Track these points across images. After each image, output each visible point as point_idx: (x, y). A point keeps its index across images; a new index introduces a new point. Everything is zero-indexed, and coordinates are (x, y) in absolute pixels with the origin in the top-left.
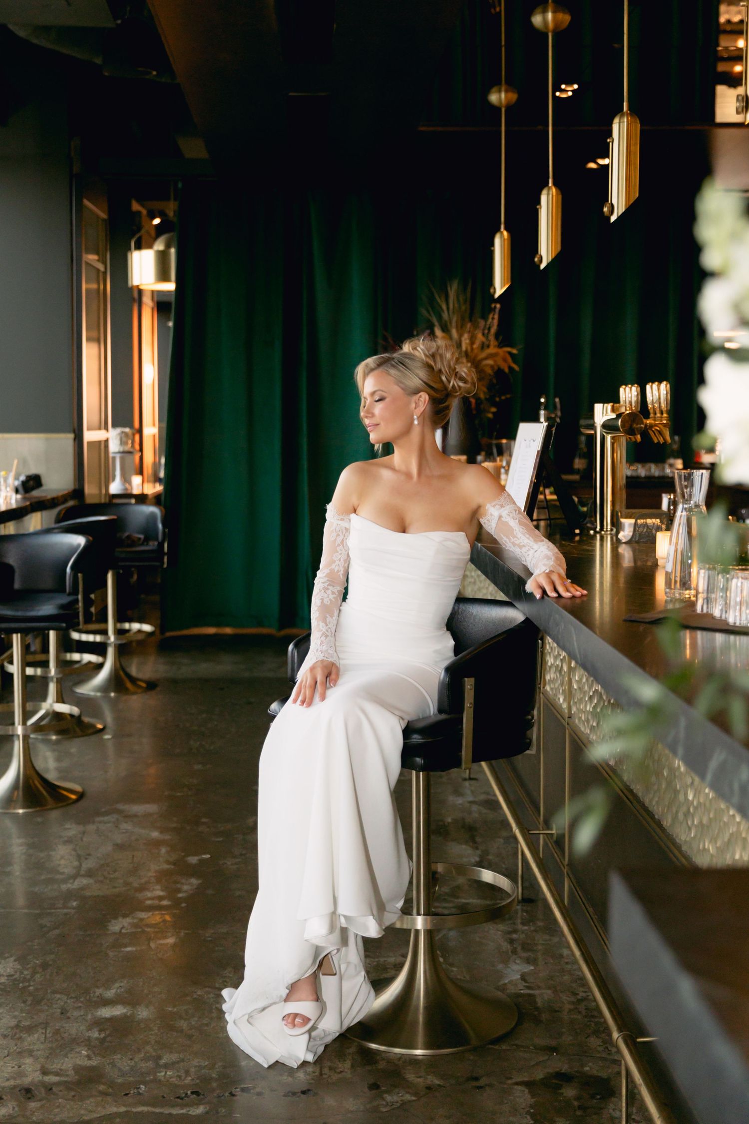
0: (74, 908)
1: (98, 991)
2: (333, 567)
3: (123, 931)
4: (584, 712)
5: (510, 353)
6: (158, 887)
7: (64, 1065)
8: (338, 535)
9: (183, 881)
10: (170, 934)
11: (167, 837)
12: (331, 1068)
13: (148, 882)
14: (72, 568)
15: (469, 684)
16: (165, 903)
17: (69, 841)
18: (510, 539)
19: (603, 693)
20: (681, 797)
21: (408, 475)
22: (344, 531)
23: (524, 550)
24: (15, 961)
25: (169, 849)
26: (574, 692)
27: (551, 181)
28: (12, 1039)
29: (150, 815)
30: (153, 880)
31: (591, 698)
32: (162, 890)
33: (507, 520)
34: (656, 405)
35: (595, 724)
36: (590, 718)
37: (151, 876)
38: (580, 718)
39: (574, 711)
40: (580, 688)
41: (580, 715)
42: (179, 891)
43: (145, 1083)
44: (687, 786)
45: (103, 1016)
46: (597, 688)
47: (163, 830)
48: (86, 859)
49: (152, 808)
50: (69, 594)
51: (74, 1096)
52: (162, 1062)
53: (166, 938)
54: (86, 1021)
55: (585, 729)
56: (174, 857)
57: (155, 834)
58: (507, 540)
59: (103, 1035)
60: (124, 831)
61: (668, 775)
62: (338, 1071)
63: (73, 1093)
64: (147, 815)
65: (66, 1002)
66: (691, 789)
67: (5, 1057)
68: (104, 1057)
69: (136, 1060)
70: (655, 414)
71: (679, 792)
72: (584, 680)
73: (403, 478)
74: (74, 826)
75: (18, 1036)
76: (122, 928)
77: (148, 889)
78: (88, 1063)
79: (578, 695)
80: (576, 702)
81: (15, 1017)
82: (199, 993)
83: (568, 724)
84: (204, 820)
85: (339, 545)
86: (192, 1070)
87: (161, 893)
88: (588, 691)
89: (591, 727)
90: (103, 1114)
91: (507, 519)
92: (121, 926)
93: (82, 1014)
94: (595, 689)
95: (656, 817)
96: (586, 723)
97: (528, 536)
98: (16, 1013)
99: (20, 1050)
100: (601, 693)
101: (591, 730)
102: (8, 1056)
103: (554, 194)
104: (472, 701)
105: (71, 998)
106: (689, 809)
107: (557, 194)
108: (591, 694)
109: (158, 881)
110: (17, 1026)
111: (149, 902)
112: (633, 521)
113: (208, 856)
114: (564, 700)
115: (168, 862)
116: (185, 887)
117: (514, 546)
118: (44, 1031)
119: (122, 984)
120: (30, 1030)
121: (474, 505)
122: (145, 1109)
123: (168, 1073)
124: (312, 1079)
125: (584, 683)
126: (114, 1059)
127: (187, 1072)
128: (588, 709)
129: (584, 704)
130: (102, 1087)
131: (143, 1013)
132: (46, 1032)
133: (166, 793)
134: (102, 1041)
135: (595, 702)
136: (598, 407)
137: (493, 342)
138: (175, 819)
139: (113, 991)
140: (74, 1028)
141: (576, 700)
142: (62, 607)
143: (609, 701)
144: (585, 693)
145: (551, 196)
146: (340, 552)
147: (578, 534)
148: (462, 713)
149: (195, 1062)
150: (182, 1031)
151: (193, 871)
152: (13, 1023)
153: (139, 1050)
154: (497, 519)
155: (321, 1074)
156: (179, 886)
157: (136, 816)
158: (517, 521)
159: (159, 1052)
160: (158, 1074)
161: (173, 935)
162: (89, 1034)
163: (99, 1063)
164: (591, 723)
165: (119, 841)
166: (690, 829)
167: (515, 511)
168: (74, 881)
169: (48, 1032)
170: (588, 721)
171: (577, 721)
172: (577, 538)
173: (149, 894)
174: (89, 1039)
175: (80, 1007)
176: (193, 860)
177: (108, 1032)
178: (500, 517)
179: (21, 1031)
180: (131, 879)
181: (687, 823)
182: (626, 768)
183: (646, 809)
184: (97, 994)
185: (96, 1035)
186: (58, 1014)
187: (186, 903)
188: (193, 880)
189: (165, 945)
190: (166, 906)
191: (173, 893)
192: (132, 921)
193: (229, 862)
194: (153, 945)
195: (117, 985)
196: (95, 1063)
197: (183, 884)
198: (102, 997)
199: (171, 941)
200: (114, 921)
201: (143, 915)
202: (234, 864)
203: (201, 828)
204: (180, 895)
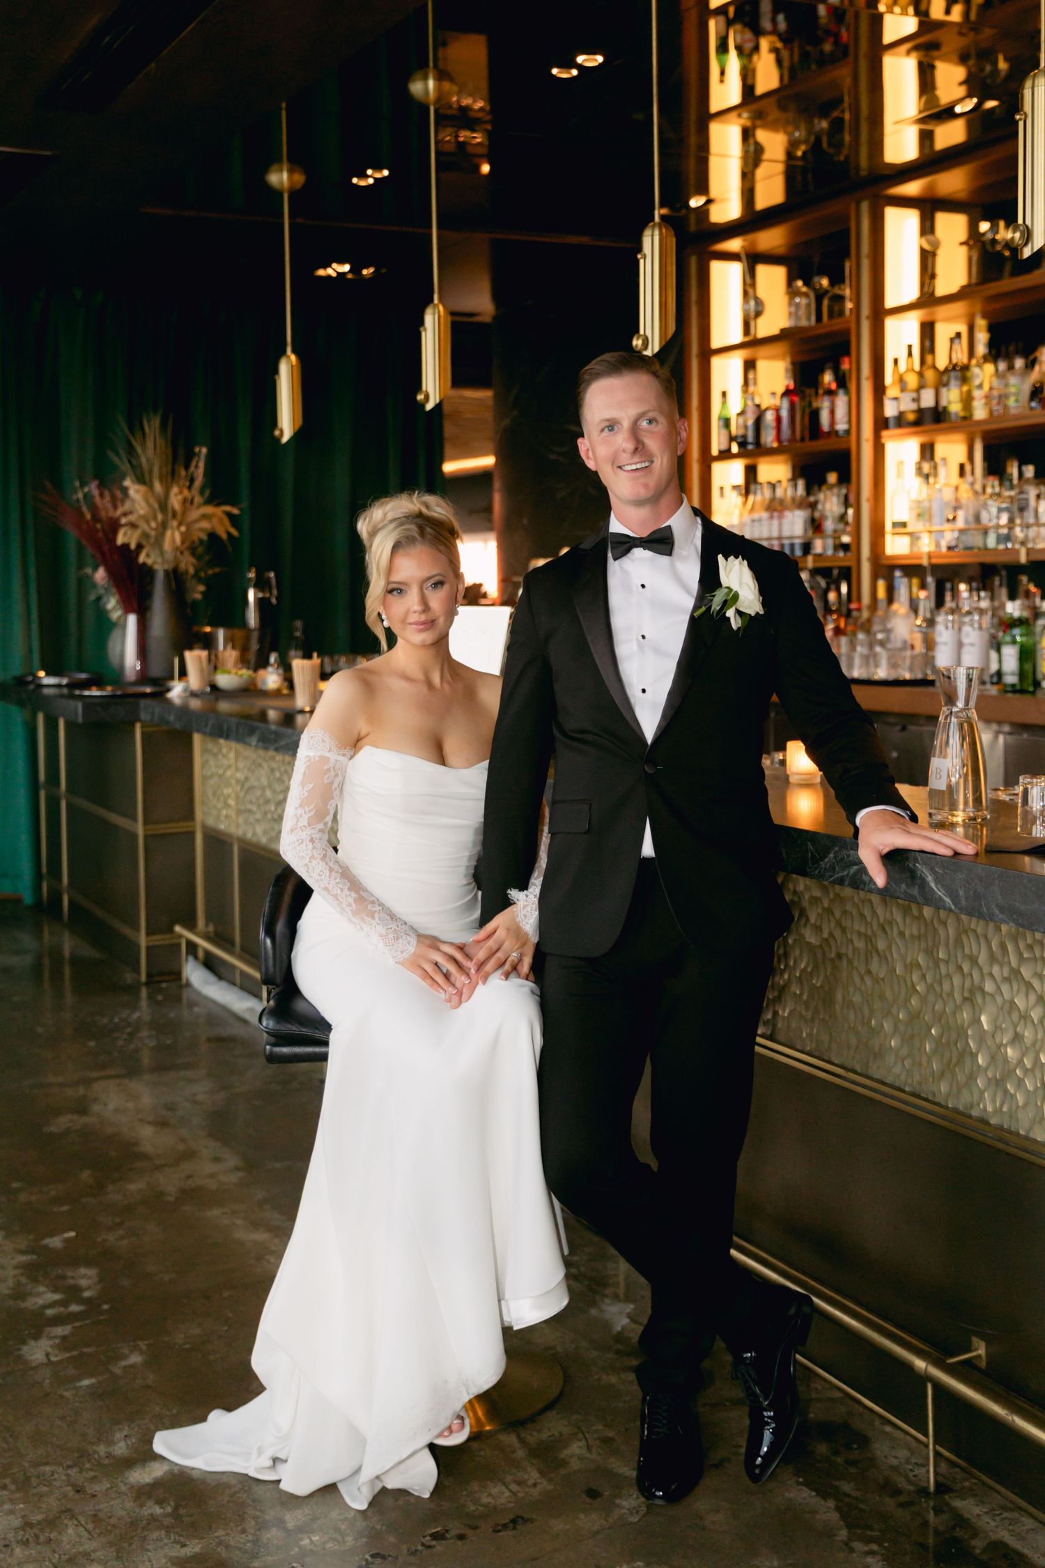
1: (101, 1450)
3: (53, 1359)
5: (229, 515)
6: (41, 1289)
8: (336, 775)
9: (69, 1274)
10: (125, 1350)
12: (519, 1483)
13: (19, 1284)
16: (74, 1308)
27: (436, 297)
28: (38, 1544)
30: (23, 1280)
32: (54, 1292)
37: (15, 1276)
42: (78, 1288)
45: (142, 1482)
53: (124, 1357)
54: (126, 1494)
56: (22, 1242)
59: (169, 1509)
65: (67, 1475)
68: (202, 1538)
71: (972, 1054)
75: (42, 1538)
76: (47, 1355)
77: (31, 1294)
78: (187, 1551)
81: (11, 1512)
84: (15, 1185)
87: (57, 1297)
92: (43, 1353)
93: (109, 1486)
98: (7, 1507)
99: (67, 1557)
103: (442, 314)
105: (69, 1467)
109: (35, 1280)
110: (27, 1525)
111: (50, 1312)
113: (72, 1234)
115: (21, 1252)
116: (83, 1282)
118: (75, 1522)
120: (52, 1523)
126: (218, 1537)
132: (80, 1522)
134: (177, 1516)
137: (198, 499)
139: (122, 1445)
140: (121, 1508)
145: (436, 316)
151: (71, 1257)
152: (17, 1522)
156: (71, 1282)
161: (131, 1351)
162: (146, 1512)
163: (202, 1547)
169: (83, 1522)
173: (40, 1301)
174: (153, 1519)
175: (95, 1477)
176: (55, 1242)
179: (42, 1530)
184: (102, 1454)
185: (158, 1510)
186: (73, 1493)
187: (106, 1303)
188: (83, 1271)
189: (131, 1366)
190: (80, 1313)
191: (73, 1293)
192: (51, 1342)
193: (111, 1237)
194: (117, 1369)
195: (118, 1435)
196: (197, 1549)
197: (73, 1278)
198: (114, 1457)
199: (136, 1359)
200: (25, 1348)
201: (60, 1331)
202: (122, 1238)
203: (23, 1197)
204: (87, 1294)
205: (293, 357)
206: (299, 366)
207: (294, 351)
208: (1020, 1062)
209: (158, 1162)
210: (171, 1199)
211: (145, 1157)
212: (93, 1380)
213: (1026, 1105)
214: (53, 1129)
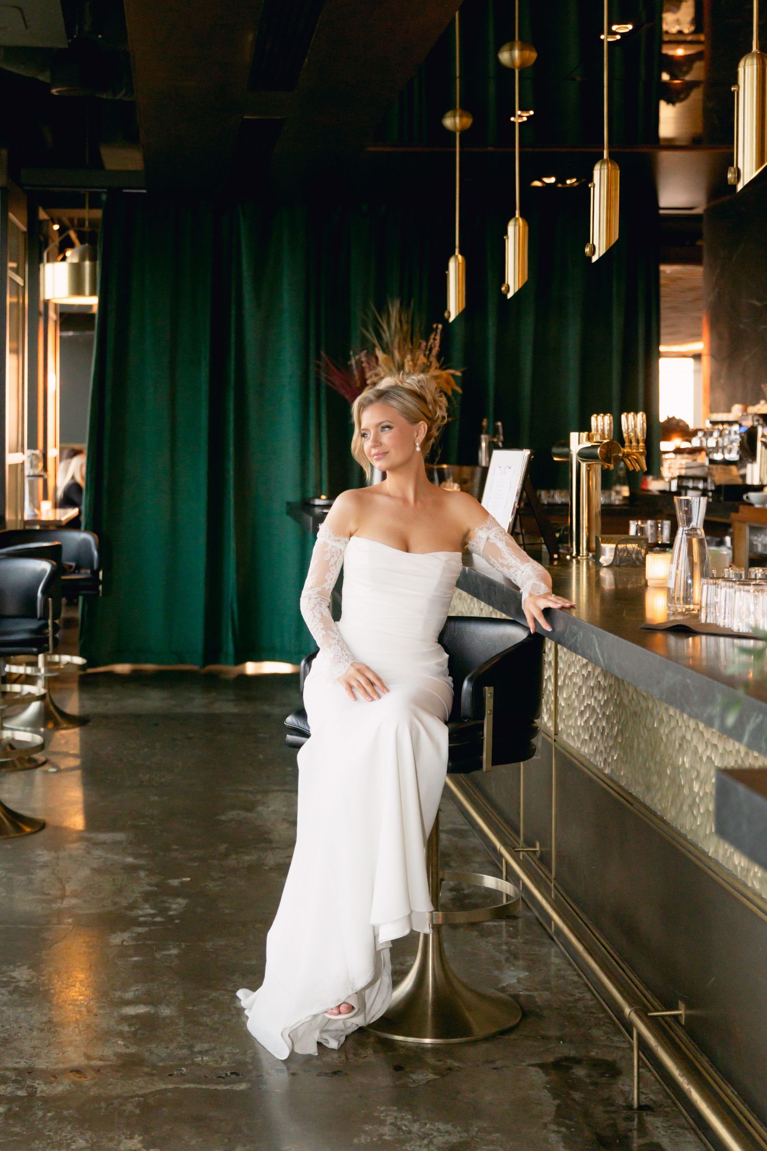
0: (71, 924)
1: (118, 994)
2: (325, 585)
3: (125, 943)
4: (574, 727)
5: (452, 375)
6: (147, 906)
7: (105, 1052)
8: (333, 556)
9: (170, 901)
10: (171, 946)
11: (142, 862)
13: (136, 901)
14: (43, 592)
15: (489, 691)
16: (158, 919)
17: (45, 866)
18: (498, 561)
19: (596, 707)
20: (686, 791)
21: (405, 500)
22: (339, 553)
23: (512, 570)
24: (29, 968)
25: (147, 873)
26: (561, 709)
27: (517, 212)
28: (49, 1032)
29: (120, 842)
30: (140, 900)
31: (582, 713)
32: (152, 909)
33: (494, 542)
34: (632, 434)
35: (587, 737)
36: (581, 732)
37: (137, 897)
38: (568, 735)
39: (561, 729)
40: (569, 705)
41: (569, 731)
42: (169, 909)
43: (185, 1066)
44: (692, 780)
45: (129, 1013)
46: (589, 703)
47: (137, 856)
48: (68, 882)
49: (120, 836)
50: (40, 619)
51: (122, 1076)
52: (196, 1049)
53: (168, 949)
54: (115, 1018)
55: (575, 745)
56: (155, 879)
57: (130, 860)
58: (496, 562)
59: (133, 1029)
60: (98, 857)
61: (671, 773)
62: (362, 1056)
63: (120, 1074)
64: (116, 843)
66: (696, 782)
67: (47, 1046)
68: (141, 1046)
69: (171, 1048)
70: (631, 442)
71: (683, 787)
72: (574, 696)
73: (400, 503)
74: (45, 852)
75: (53, 1030)
76: (123, 942)
77: (138, 908)
78: (128, 1051)
79: (566, 712)
80: (564, 719)
81: (46, 1014)
82: (214, 994)
83: (555, 741)
84: (175, 847)
85: (332, 565)
86: (226, 1056)
87: (152, 912)
88: (578, 706)
89: (582, 741)
90: (154, 1090)
91: (493, 540)
92: (122, 940)
93: (108, 1012)
94: (588, 704)
95: (658, 814)
96: (576, 738)
97: (515, 557)
100: (594, 707)
101: (582, 743)
102: (49, 1045)
103: (521, 225)
104: (491, 708)
106: (695, 800)
107: (524, 225)
108: (582, 708)
109: (146, 900)
110: (50, 1021)
111: (142, 919)
112: (614, 546)
113: (189, 879)
114: (549, 719)
115: (150, 885)
116: (174, 906)
117: (502, 567)
119: (138, 988)
121: (465, 529)
122: (192, 1086)
123: (204, 1058)
124: (341, 1063)
125: (574, 700)
126: (150, 1048)
127: (222, 1058)
128: (579, 724)
129: (573, 720)
130: (146, 1070)
131: (166, 1011)
132: (78, 1025)
133: (129, 823)
134: (135, 1034)
135: (587, 716)
136: (574, 436)
137: (435, 364)
138: (145, 846)
139: (132, 993)
141: (564, 717)
142: (32, 631)
143: (604, 714)
144: (574, 709)
145: (517, 227)
146: (332, 572)
147: (556, 559)
148: (483, 719)
149: (228, 1049)
150: (207, 1025)
151: (177, 893)
152: (45, 1019)
153: (172, 1041)
154: (485, 541)
155: (347, 1059)
156: (167, 905)
157: (104, 843)
158: (504, 542)
159: (191, 1042)
160: (196, 1059)
161: (174, 947)
162: (120, 1028)
163: (137, 1051)
164: (582, 737)
165: (95, 866)
166: (695, 818)
167: (501, 532)
168: (62, 901)
170: (578, 735)
171: (565, 737)
172: (556, 563)
173: (140, 913)
174: (121, 1032)
175: (104, 1006)
176: (175, 882)
177: (137, 1027)
178: (488, 538)
180: (117, 899)
181: (693, 814)
182: (624, 774)
183: (648, 808)
184: (117, 996)
185: (127, 1029)
187: (178, 919)
188: (179, 900)
189: (170, 955)
190: (160, 922)
191: (163, 911)
192: (130, 935)
193: (211, 885)
194: (158, 956)
195: (133, 988)
196: (134, 1051)
197: (170, 903)
198: (122, 999)
199: (174, 952)
200: (113, 936)
201: (140, 930)
202: (216, 886)
203: (174, 855)
204: (171, 913)
205: (460, 257)
206: (464, 263)
207: (461, 253)
208: (699, 793)
209: (274, 845)
210: (267, 868)
211: (271, 841)
212: (140, 958)
213: (700, 825)
214: (223, 818)
